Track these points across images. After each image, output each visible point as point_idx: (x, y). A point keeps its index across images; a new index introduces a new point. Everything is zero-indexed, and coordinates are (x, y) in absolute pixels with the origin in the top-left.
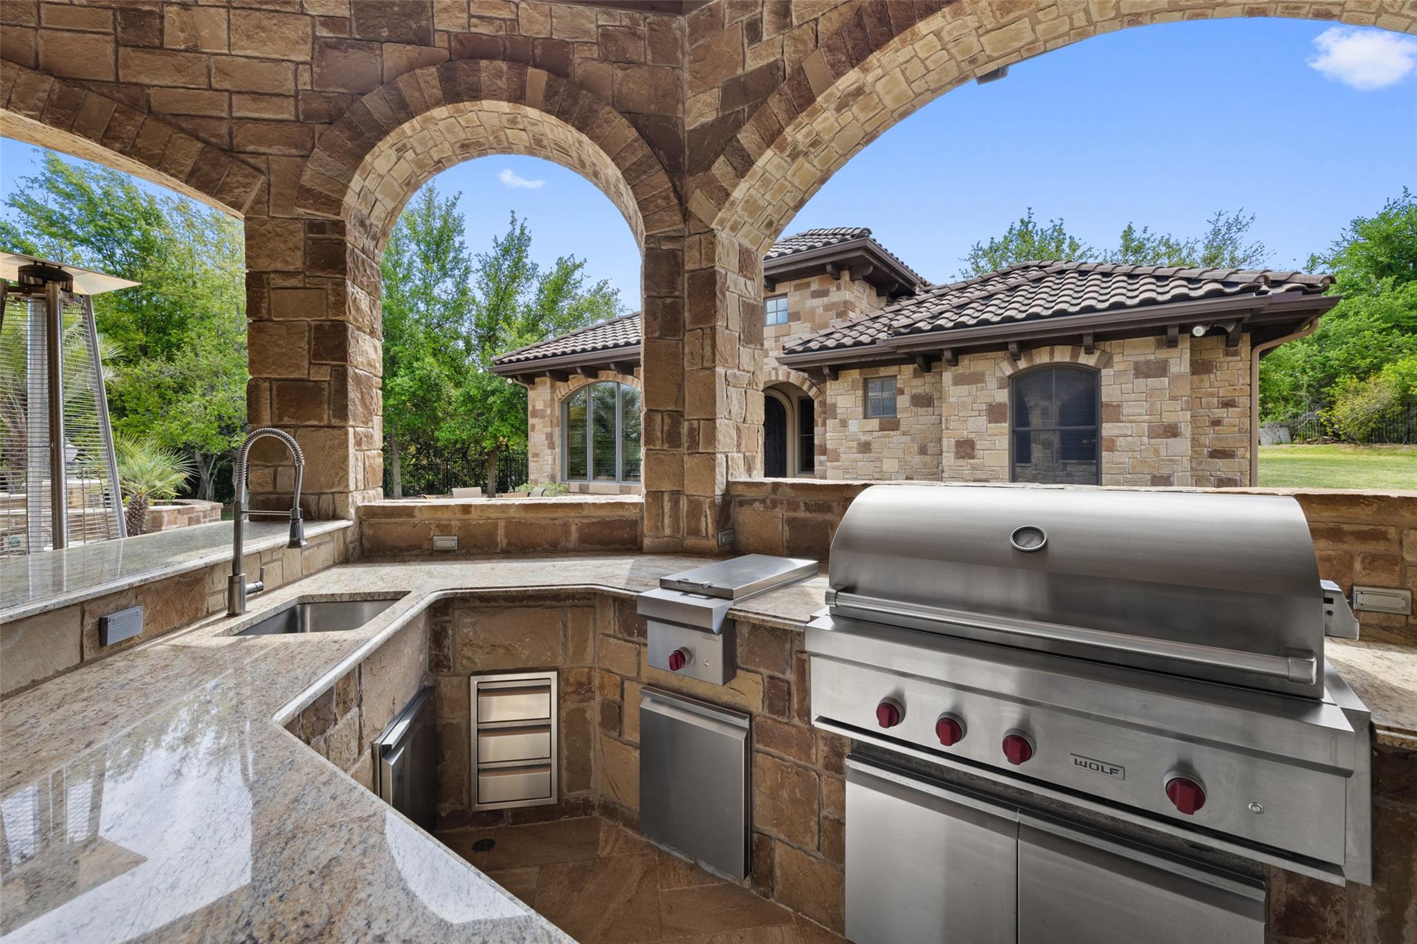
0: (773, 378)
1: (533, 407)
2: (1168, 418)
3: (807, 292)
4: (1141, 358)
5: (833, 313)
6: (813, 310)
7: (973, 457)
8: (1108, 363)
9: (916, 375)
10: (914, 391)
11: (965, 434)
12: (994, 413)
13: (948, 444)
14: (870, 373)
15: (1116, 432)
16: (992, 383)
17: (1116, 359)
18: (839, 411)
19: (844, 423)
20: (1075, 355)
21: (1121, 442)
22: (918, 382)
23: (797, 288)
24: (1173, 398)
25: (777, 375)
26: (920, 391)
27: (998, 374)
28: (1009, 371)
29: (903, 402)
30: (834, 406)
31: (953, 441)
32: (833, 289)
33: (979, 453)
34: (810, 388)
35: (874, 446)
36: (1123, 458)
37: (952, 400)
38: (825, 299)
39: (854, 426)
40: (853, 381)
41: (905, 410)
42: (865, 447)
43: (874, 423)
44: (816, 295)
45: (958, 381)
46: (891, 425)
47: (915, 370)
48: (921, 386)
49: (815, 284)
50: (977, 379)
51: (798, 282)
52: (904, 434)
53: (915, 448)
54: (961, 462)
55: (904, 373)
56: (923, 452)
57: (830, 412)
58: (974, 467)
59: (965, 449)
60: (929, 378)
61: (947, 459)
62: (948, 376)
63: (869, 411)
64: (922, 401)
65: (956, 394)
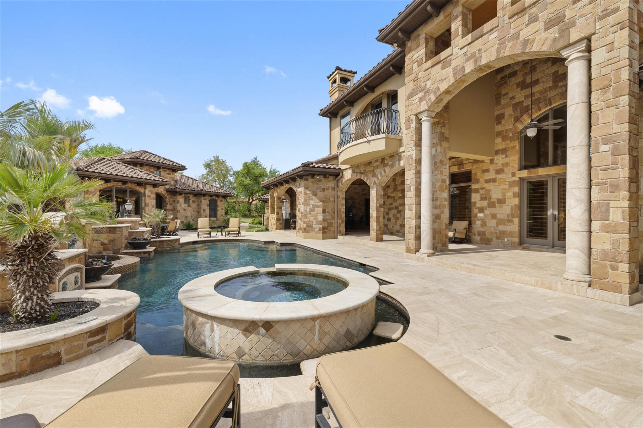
2: (223, 207)
3: (166, 173)
4: (220, 199)
5: (171, 179)
9: (193, 197)
11: (204, 208)
12: (208, 205)
13: (202, 209)
14: (186, 195)
16: (207, 200)
19: (181, 205)
20: (215, 198)
21: (219, 210)
22: (193, 198)
23: (163, 170)
24: (222, 204)
25: (159, 191)
26: (194, 200)
28: (210, 199)
29: (191, 201)
30: (179, 201)
32: (172, 174)
33: (206, 211)
34: (167, 195)
36: (219, 212)
38: (170, 175)
39: (183, 205)
40: (183, 196)
42: (185, 210)
43: (187, 205)
44: (168, 174)
45: (204, 199)
49: (168, 171)
50: (205, 199)
52: (191, 207)
53: (193, 210)
55: (191, 196)
56: (194, 211)
57: (178, 202)
58: (205, 214)
59: (204, 211)
60: (195, 198)
61: (202, 212)
62: (202, 198)
63: (185, 203)
64: (194, 202)
65: (203, 201)
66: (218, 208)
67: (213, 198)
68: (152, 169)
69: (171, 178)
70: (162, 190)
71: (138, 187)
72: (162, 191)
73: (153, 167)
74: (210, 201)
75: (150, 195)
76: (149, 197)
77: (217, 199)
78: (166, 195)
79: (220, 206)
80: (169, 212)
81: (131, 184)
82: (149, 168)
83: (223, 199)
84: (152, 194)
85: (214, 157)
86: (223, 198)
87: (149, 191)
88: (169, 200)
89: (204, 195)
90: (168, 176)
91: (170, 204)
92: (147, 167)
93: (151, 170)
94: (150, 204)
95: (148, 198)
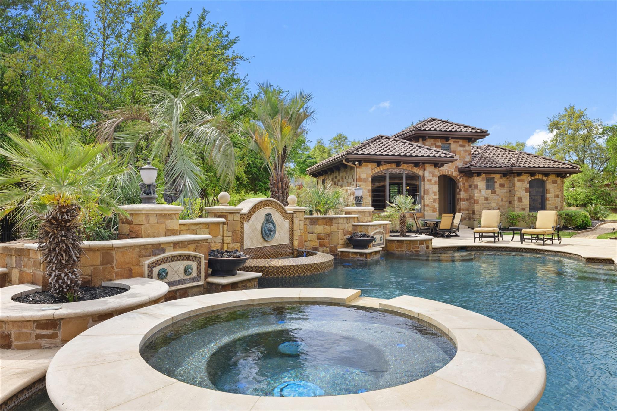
0: (447, 173)
1: (359, 176)
2: (557, 193)
3: (458, 145)
4: (553, 179)
5: (467, 153)
6: (460, 151)
7: (522, 202)
8: (547, 180)
9: (501, 177)
10: (500, 182)
11: (520, 196)
12: (526, 190)
13: (516, 198)
14: (488, 176)
15: (549, 196)
16: (526, 182)
17: (549, 179)
18: (479, 187)
19: (480, 191)
20: (542, 177)
21: (550, 198)
22: (501, 180)
23: (454, 142)
24: (558, 189)
27: (527, 180)
28: (530, 180)
29: (497, 185)
30: (477, 185)
31: (517, 197)
32: (467, 145)
33: (523, 201)
34: (460, 178)
35: (489, 198)
36: (550, 202)
37: (517, 186)
38: (464, 148)
39: (483, 192)
40: (483, 178)
41: (497, 188)
42: (486, 199)
43: (489, 192)
44: (461, 146)
45: (519, 181)
46: (494, 192)
47: (500, 176)
48: (503, 181)
49: (461, 142)
50: (522, 181)
51: (455, 140)
52: (498, 195)
53: (500, 199)
54: (519, 203)
55: (497, 177)
56: (502, 200)
57: (476, 187)
58: (522, 205)
59: (520, 200)
60: (504, 179)
61: (516, 202)
62: (516, 179)
63: (488, 187)
64: (502, 185)
65: (518, 184)
66: (548, 195)
67: (537, 177)
68: (438, 141)
69: (465, 151)
70: (453, 170)
71: (416, 168)
72: (452, 172)
73: (439, 140)
74: (530, 182)
75: (431, 178)
76: (430, 181)
77: (545, 178)
78: (458, 178)
79: (552, 191)
80: (464, 202)
81: (407, 165)
82: (434, 141)
83: (559, 180)
84: (433, 177)
85: (566, 109)
86: (558, 177)
87: (430, 173)
88: (464, 184)
89: (519, 174)
90: (462, 149)
91: (464, 191)
92: (432, 141)
93: (437, 144)
94: (430, 191)
95: (428, 183)
